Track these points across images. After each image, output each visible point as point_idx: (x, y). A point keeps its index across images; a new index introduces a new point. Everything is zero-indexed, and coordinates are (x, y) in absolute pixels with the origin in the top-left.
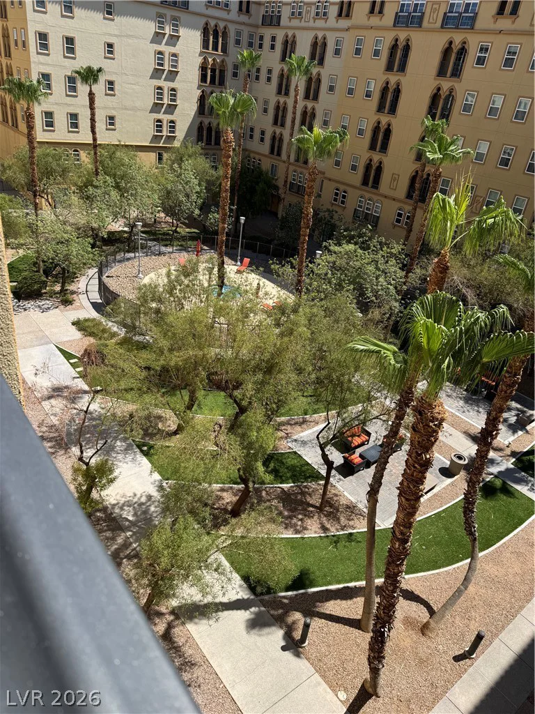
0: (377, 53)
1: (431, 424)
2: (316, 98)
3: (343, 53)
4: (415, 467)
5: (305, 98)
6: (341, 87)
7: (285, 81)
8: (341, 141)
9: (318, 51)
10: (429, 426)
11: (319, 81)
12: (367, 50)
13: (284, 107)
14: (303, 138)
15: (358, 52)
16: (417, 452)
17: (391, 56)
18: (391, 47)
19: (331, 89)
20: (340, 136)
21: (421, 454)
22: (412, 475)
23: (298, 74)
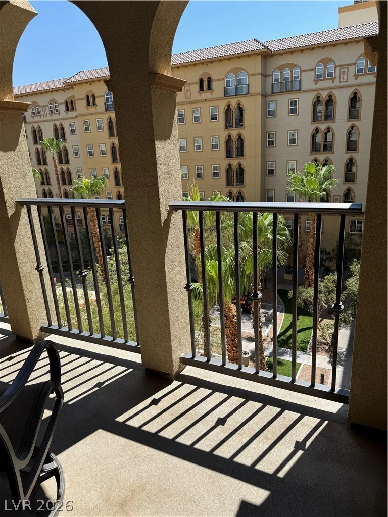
0: (100, 128)
1: (234, 319)
2: (67, 162)
3: (77, 131)
4: (233, 350)
5: (60, 163)
6: (83, 152)
7: (41, 156)
8: (103, 183)
9: (60, 133)
10: (233, 321)
11: (66, 151)
12: (93, 127)
13: (46, 173)
14: (78, 187)
15: (87, 129)
16: (232, 340)
17: (110, 128)
18: (108, 123)
19: (76, 154)
20: (102, 181)
21: (234, 340)
22: (234, 356)
23: (52, 149)
